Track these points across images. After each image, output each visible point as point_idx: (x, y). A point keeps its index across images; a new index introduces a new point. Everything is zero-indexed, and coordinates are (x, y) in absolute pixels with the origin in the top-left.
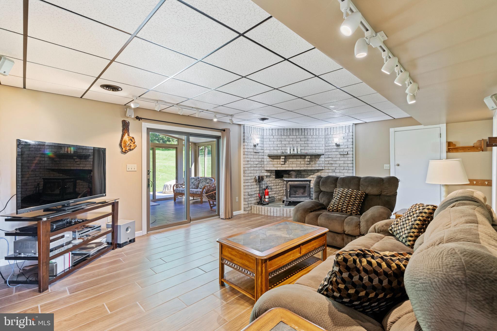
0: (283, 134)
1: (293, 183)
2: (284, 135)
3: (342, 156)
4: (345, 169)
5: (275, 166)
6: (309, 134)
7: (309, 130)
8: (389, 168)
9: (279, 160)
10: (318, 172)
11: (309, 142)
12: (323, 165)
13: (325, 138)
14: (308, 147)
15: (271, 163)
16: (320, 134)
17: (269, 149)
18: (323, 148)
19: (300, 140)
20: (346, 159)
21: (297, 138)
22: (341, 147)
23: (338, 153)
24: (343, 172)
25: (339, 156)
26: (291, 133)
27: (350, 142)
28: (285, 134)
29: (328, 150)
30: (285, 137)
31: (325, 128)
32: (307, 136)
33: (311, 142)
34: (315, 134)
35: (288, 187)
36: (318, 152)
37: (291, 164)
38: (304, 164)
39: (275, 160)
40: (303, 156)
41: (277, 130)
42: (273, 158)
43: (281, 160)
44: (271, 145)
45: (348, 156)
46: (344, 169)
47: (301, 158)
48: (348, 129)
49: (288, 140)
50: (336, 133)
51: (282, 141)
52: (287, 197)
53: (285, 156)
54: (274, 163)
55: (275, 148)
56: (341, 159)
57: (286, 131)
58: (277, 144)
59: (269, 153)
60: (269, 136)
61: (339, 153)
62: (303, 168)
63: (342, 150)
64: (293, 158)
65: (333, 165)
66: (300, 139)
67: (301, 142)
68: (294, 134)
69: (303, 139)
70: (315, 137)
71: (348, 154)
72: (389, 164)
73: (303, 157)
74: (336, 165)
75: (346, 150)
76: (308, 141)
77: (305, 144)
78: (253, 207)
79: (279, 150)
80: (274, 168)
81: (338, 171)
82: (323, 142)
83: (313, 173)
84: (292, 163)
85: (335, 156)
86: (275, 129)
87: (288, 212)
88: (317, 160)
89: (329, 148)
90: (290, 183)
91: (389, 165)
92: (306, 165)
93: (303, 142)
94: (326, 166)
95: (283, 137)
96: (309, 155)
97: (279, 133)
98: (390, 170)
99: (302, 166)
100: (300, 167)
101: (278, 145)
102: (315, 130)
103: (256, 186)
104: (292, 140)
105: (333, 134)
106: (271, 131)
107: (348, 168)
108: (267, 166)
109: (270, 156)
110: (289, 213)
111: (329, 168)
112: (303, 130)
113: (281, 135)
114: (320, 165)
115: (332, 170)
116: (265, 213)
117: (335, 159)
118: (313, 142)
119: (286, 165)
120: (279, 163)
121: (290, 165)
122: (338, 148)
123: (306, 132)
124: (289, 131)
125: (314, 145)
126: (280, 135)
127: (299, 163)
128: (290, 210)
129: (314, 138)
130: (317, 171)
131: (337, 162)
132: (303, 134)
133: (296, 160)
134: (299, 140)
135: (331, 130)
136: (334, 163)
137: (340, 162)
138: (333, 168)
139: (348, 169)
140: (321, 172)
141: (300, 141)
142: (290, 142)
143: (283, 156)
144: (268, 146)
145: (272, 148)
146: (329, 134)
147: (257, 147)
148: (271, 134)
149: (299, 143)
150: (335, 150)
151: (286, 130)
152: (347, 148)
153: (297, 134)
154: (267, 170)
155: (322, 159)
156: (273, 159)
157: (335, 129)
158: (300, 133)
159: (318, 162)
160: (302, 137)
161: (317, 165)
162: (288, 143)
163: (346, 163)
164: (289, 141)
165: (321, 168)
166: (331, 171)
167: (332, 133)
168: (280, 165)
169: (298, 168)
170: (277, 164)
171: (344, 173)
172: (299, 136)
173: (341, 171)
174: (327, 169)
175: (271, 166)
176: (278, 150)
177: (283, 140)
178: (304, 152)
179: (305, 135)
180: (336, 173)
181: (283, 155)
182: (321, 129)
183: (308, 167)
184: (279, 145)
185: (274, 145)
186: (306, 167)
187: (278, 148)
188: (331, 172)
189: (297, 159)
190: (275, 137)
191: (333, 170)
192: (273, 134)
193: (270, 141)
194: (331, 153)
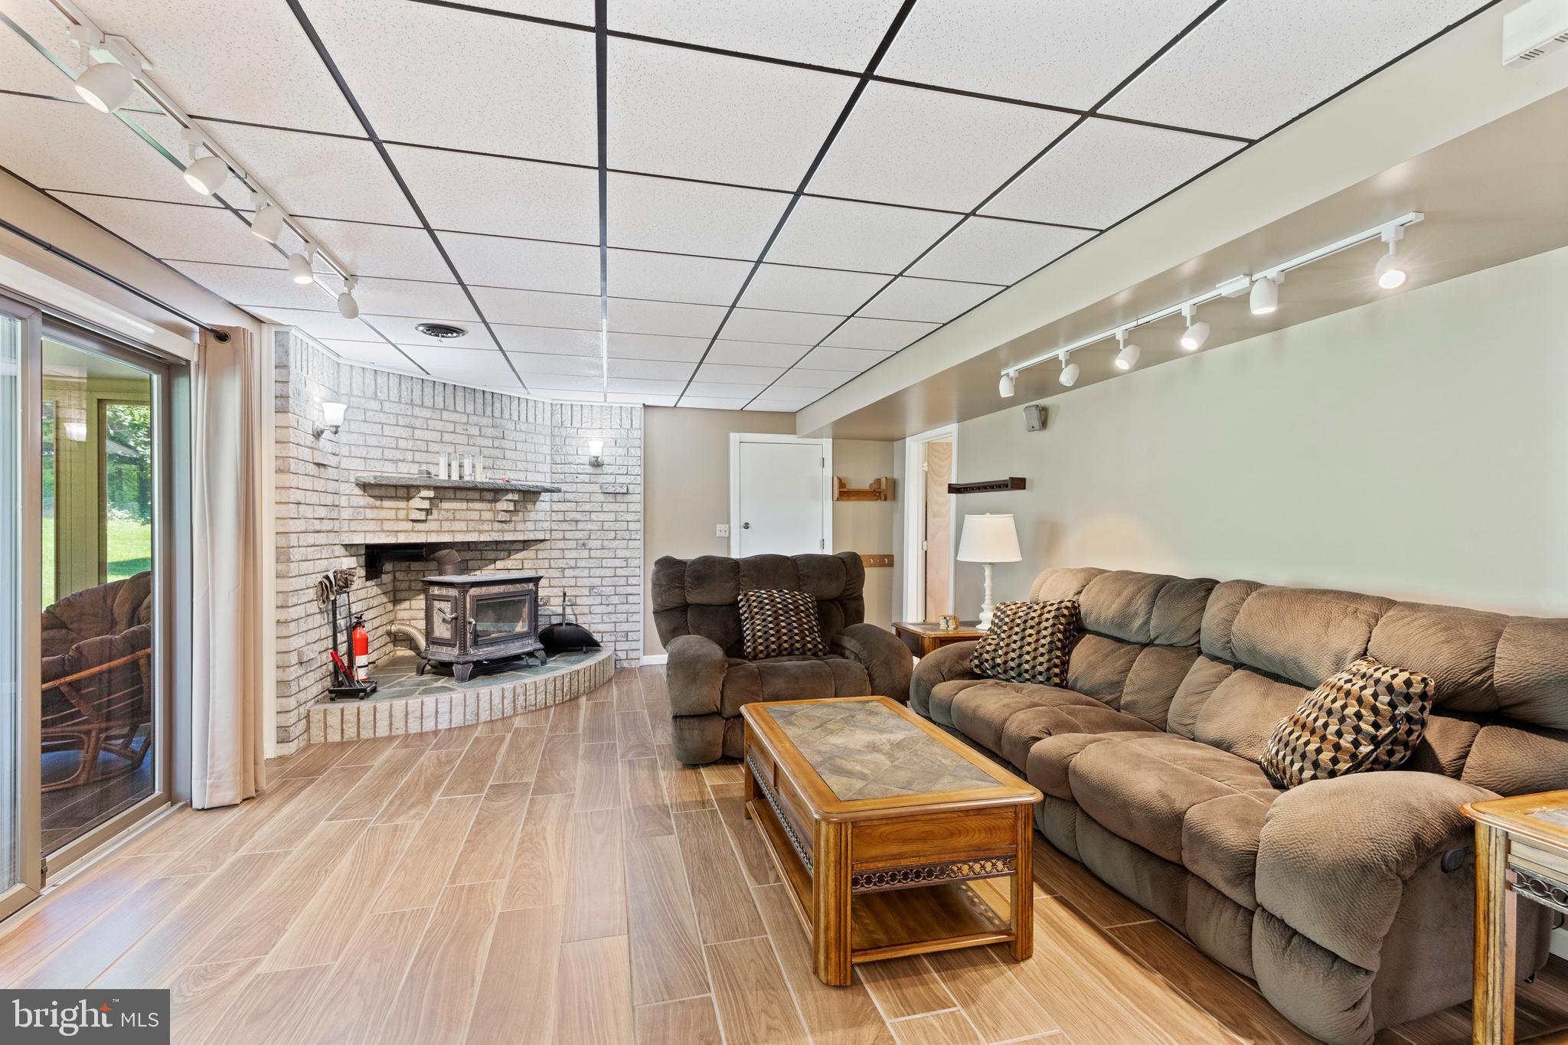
0: (417, 401)
1: (484, 590)
2: (422, 405)
3: (610, 498)
4: (618, 537)
5: (387, 526)
6: (506, 416)
7: (508, 403)
8: (727, 535)
9: (402, 504)
10: (524, 550)
11: (506, 444)
12: (546, 525)
13: (553, 436)
14: (504, 462)
15: (370, 514)
16: (539, 420)
17: (364, 455)
18: (546, 468)
19: (478, 433)
20: (623, 507)
21: (467, 423)
22: (606, 469)
23: (596, 488)
24: (613, 546)
25: (601, 498)
26: (450, 401)
27: (635, 459)
28: (428, 402)
29: (562, 476)
30: (428, 414)
31: (555, 402)
32: (502, 421)
33: (512, 445)
34: (523, 418)
35: (468, 606)
36: (533, 480)
37: (447, 520)
38: (491, 521)
39: (387, 503)
40: (492, 493)
41: (397, 380)
42: (377, 492)
43: (416, 503)
44: (373, 438)
45: (628, 498)
46: (615, 539)
47: (481, 500)
48: (629, 416)
49: (440, 425)
50: (589, 424)
51: (414, 428)
52: (463, 648)
53: (436, 488)
54: (383, 514)
55: (389, 454)
56: (607, 507)
57: (432, 391)
58: (397, 438)
59: (359, 474)
60: (363, 400)
61: (601, 487)
62: (487, 534)
63: (610, 479)
64: (455, 499)
65: (581, 526)
66: (478, 428)
67: (481, 441)
68: (460, 407)
69: (489, 432)
70: (524, 427)
71: (627, 493)
72: (728, 522)
73: (489, 496)
74: (590, 526)
75: (621, 479)
76: (503, 438)
77: (493, 447)
78: (317, 717)
79: (403, 461)
80: (384, 534)
81: (598, 544)
82: (547, 449)
83: (506, 553)
84: (452, 518)
85: (588, 496)
86: (386, 375)
87: (496, 700)
88: (530, 507)
89: (566, 468)
90: (473, 591)
91: (727, 526)
92: (497, 526)
93: (489, 443)
94: (555, 527)
95: (417, 411)
96: (516, 490)
97: (404, 394)
98: (729, 538)
99: (486, 527)
100: (480, 532)
101: (400, 440)
102: (523, 405)
103: (319, 616)
104: (452, 429)
105: (579, 426)
106: (369, 376)
107: (627, 535)
108: (354, 526)
109: (365, 487)
110: (500, 706)
111: (568, 535)
112: (488, 397)
113: (412, 403)
114: (539, 525)
115: (577, 540)
116: (395, 725)
117: (588, 507)
118: (520, 446)
119: (432, 525)
120: (402, 514)
121: (446, 526)
122: (597, 472)
123: (497, 405)
124: (442, 394)
125: (522, 456)
126: (407, 404)
127: (475, 515)
128: (503, 690)
129: (521, 431)
130: (520, 546)
131: (594, 516)
132: (489, 409)
133: (464, 505)
134: (475, 431)
135: (574, 413)
136: (583, 519)
137: (602, 517)
138: (579, 535)
139: (628, 537)
140: (537, 550)
141: (480, 436)
142: (447, 437)
143: (428, 487)
144: (355, 439)
145: (376, 453)
146: (567, 423)
147: (323, 442)
148: (370, 392)
149: (477, 444)
150: (586, 478)
151: (431, 385)
152: (627, 474)
153: (470, 409)
154: (346, 546)
155: (544, 503)
156: (381, 498)
157: (586, 412)
158: (480, 407)
159: (533, 516)
160: (485, 421)
161: (530, 526)
162: (438, 439)
163: (623, 519)
164: (442, 432)
165: (540, 536)
166: (573, 544)
167: (576, 424)
168: (409, 525)
169: (471, 534)
170: (397, 519)
171: (615, 549)
172: (476, 418)
173: (606, 543)
174: (561, 537)
175: (372, 526)
176: (400, 464)
177: (418, 423)
178: (498, 478)
179: (495, 415)
180: (590, 549)
181: (429, 482)
182: (541, 405)
183: (503, 531)
184: (402, 444)
185: (384, 442)
186: (498, 531)
187: (398, 452)
188: (574, 546)
189: (468, 501)
190: (387, 406)
191: (581, 542)
192: (379, 394)
193: (365, 421)
194: (573, 488)
